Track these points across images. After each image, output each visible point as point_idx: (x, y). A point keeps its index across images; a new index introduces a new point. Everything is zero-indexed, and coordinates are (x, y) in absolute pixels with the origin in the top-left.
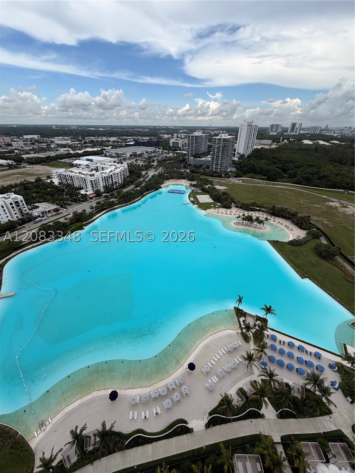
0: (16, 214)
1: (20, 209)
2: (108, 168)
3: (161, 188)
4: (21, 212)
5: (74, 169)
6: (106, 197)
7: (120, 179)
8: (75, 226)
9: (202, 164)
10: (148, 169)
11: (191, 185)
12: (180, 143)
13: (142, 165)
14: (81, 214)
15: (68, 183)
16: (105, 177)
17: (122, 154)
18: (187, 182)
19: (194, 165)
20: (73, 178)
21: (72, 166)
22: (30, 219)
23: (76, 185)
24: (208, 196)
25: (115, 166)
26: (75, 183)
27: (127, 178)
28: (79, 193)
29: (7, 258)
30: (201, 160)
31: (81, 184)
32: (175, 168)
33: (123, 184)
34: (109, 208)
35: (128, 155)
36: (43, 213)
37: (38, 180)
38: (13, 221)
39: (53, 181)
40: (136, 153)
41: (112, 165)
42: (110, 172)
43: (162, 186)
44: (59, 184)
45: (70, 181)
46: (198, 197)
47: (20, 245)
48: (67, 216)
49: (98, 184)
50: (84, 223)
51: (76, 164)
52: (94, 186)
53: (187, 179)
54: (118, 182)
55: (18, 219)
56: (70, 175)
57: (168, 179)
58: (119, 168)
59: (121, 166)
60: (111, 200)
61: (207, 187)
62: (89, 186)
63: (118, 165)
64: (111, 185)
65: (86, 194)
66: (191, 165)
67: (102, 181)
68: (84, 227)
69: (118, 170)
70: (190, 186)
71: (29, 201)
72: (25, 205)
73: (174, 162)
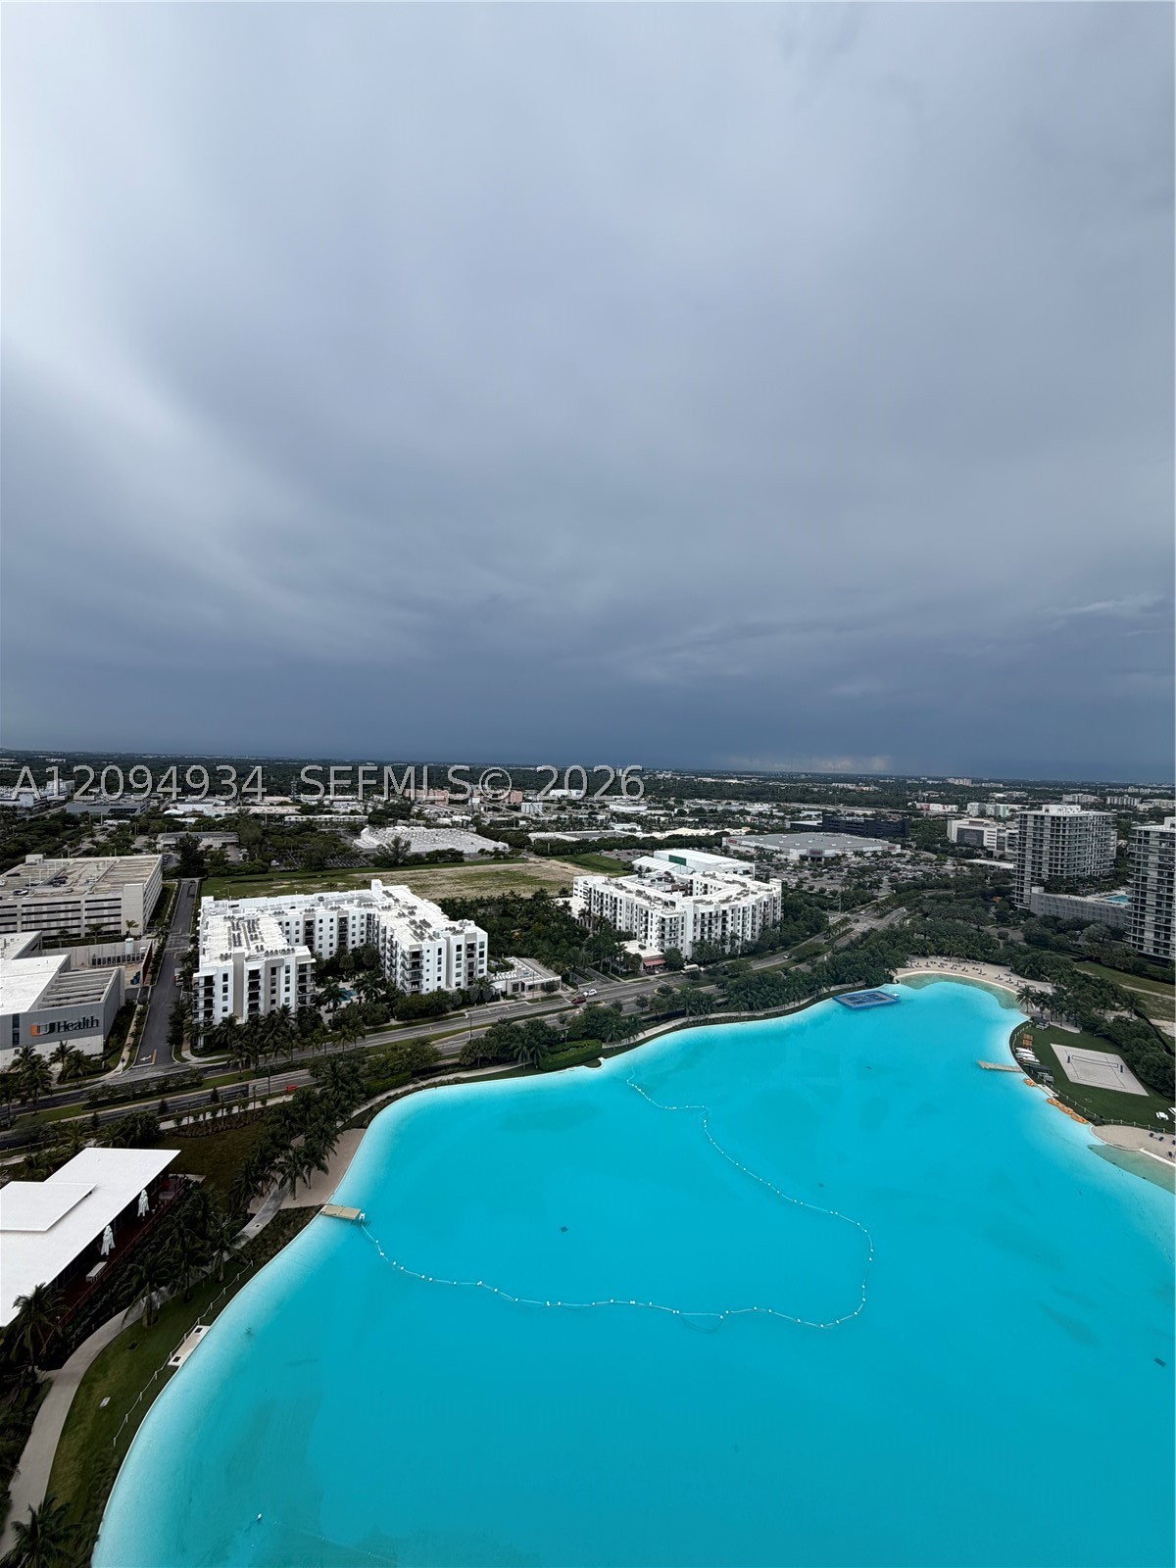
0: (458, 975)
1: (471, 965)
2: (720, 889)
3: (890, 980)
4: (471, 974)
5: (630, 882)
6: (693, 975)
7: (749, 926)
8: (578, 1047)
9: (1087, 917)
10: (854, 906)
11: (1026, 995)
12: (990, 834)
13: (834, 893)
14: (607, 1013)
15: (604, 915)
16: (703, 915)
17: (777, 852)
18: (1008, 979)
19: (1045, 916)
20: (619, 905)
21: (629, 869)
22: (482, 996)
23: (621, 924)
24: (1114, 1059)
25: (744, 885)
26: (621, 918)
27: (774, 926)
28: (622, 948)
29: (392, 1093)
30: (1082, 903)
31: (635, 923)
32: (959, 918)
33: (757, 945)
34: (691, 1014)
35: (794, 855)
36: (515, 987)
37: (540, 896)
38: (446, 992)
39: (570, 905)
40: (820, 852)
41: (734, 882)
42: (723, 902)
43: (901, 974)
44: (580, 915)
45: (608, 912)
46: (1061, 1051)
47: (432, 1065)
48: (566, 1012)
49: (680, 931)
50: (604, 1046)
51: (640, 868)
52: (667, 937)
53: (1009, 968)
54: (740, 934)
55: (459, 989)
56: (614, 896)
57: (924, 955)
58: (753, 893)
59: (759, 889)
60: (703, 989)
61: (1110, 1016)
62: (654, 933)
63: (753, 885)
64: (716, 941)
65: (638, 956)
66: (1034, 915)
67: (692, 924)
68: (601, 1059)
69: (747, 902)
70: (1020, 997)
71: (500, 948)
72: (485, 958)
73: (957, 897)
